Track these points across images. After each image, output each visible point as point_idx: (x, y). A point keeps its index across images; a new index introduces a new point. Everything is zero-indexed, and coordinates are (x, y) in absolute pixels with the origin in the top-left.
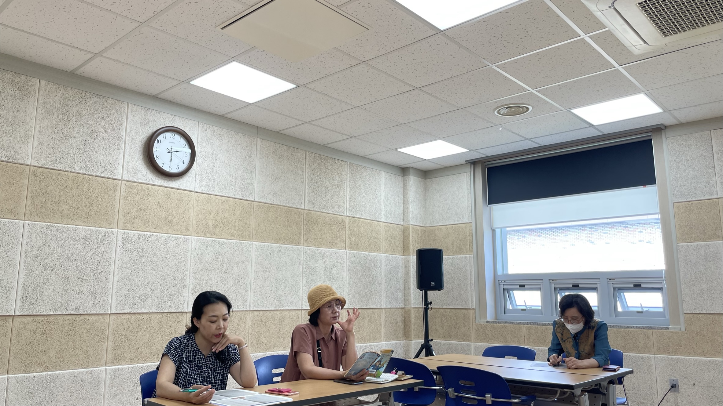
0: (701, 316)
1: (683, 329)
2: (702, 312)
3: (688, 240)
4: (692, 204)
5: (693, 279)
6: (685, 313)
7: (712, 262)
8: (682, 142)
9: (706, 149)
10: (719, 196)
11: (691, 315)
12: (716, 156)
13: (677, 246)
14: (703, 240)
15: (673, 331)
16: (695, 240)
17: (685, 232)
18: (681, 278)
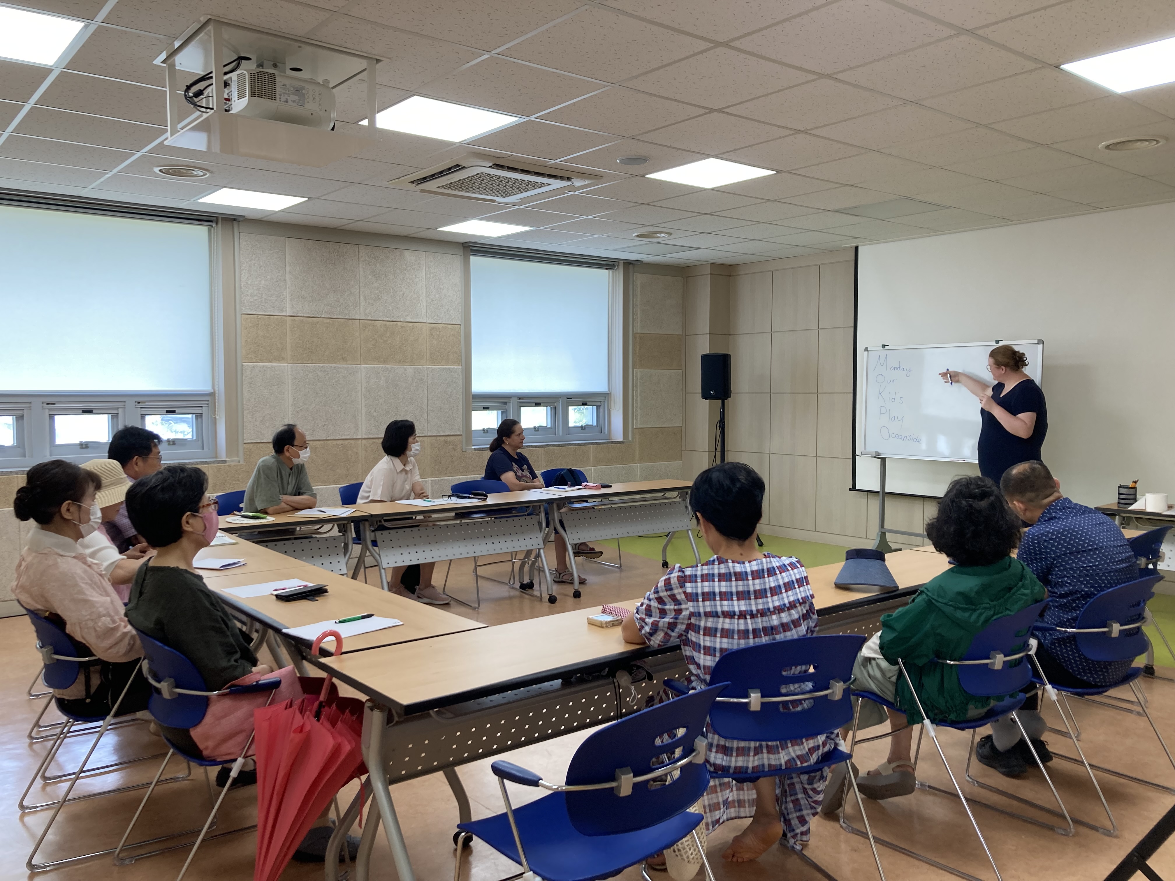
0: (261, 445)
1: (242, 462)
2: (263, 441)
3: (254, 360)
4: (260, 318)
5: (256, 405)
6: (245, 443)
7: (276, 387)
8: (257, 243)
9: (279, 258)
10: (288, 314)
11: (252, 445)
12: (288, 269)
13: (242, 365)
14: (269, 362)
15: (232, 464)
16: (261, 361)
17: (252, 349)
18: (244, 403)
